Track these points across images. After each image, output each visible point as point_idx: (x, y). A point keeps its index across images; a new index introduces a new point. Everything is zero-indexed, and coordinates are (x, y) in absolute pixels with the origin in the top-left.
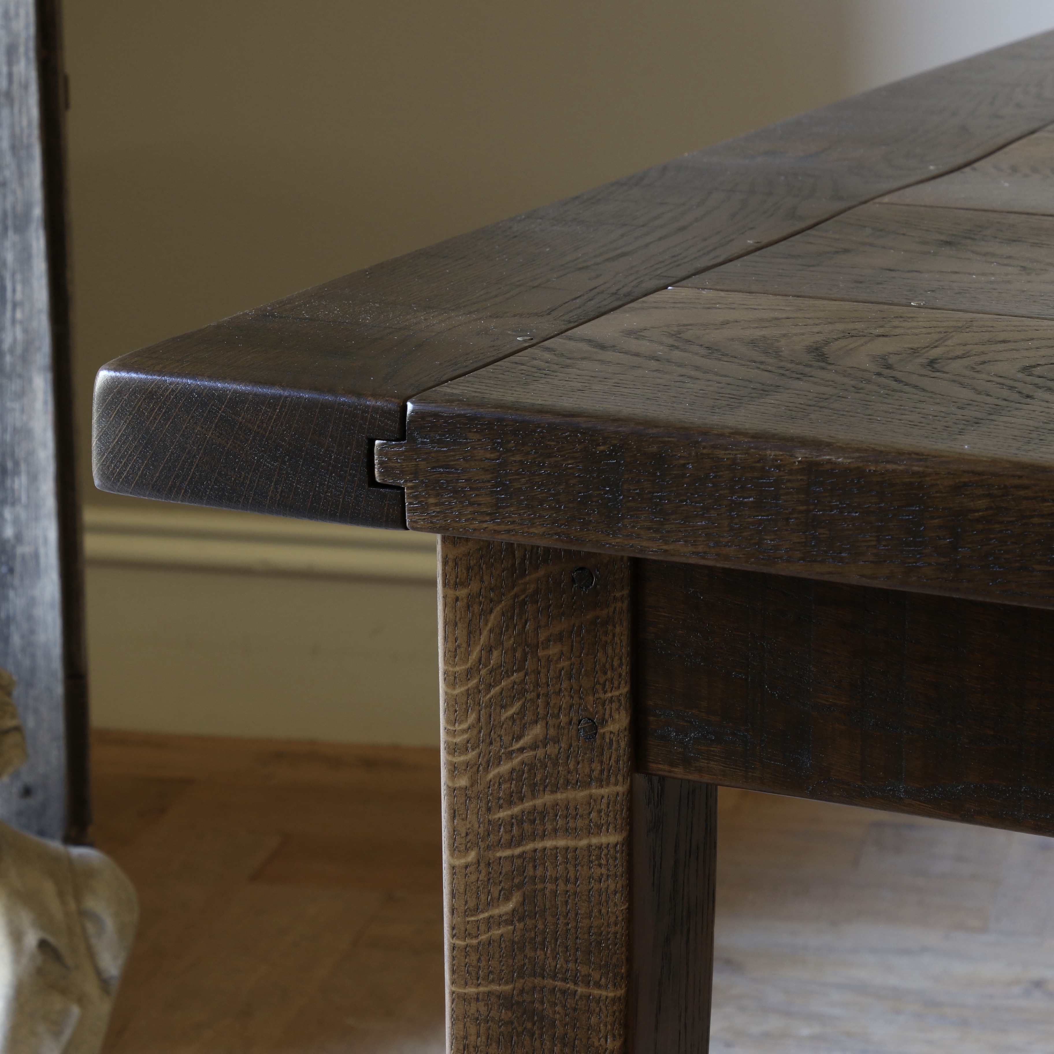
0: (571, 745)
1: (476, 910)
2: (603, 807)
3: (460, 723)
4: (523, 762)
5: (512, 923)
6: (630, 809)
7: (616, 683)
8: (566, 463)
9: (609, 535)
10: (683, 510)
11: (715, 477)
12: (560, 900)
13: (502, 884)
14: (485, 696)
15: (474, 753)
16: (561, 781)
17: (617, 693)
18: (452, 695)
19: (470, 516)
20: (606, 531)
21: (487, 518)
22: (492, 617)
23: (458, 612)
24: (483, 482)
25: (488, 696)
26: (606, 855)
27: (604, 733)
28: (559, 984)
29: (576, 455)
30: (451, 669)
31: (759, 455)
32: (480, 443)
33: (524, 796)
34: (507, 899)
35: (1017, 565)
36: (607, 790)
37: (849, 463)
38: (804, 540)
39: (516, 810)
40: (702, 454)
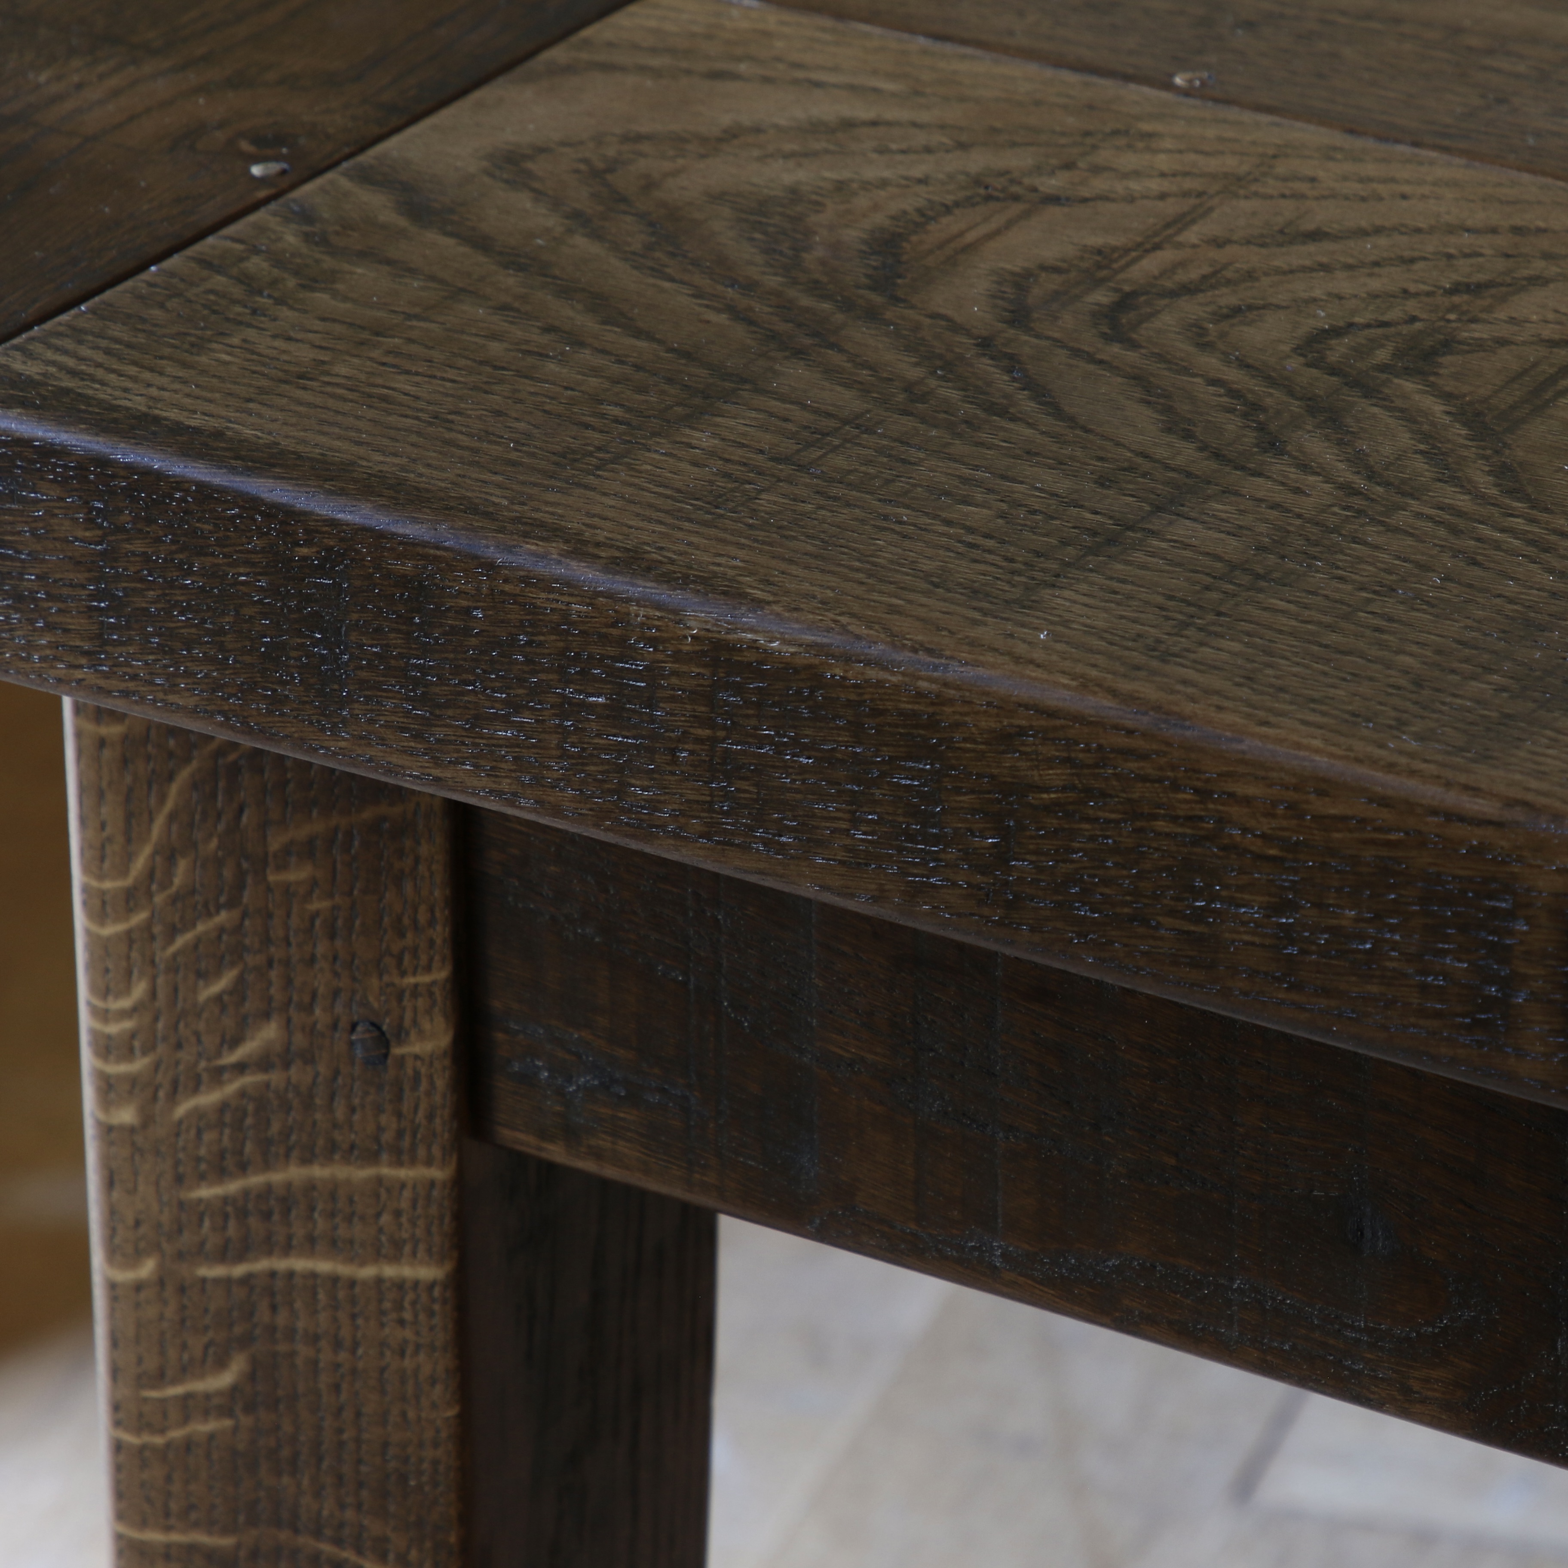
0: (336, 1073)
1: (160, 1378)
2: (404, 1204)
3: (116, 998)
4: (242, 1094)
5: (232, 1415)
6: (459, 1217)
7: (424, 959)
8: (235, 571)
9: (323, 730)
10: (469, 702)
11: (529, 643)
12: (324, 1380)
13: (210, 1333)
14: (164, 948)
15: (146, 1060)
16: (321, 1142)
17: (424, 979)
18: (100, 937)
19: (48, 652)
20: (319, 722)
21: (83, 661)
22: (174, 789)
23: (104, 768)
24: (71, 585)
25: (172, 949)
26: (414, 1303)
27: (403, 1057)
28: (327, 1548)
29: (255, 558)
30: (95, 884)
31: (616, 611)
32: (62, 504)
33: (249, 1162)
34: (221, 1364)
35: (1126, 910)
36: (411, 1173)
37: (792, 654)
38: (708, 798)
39: (233, 1187)
40: (503, 592)
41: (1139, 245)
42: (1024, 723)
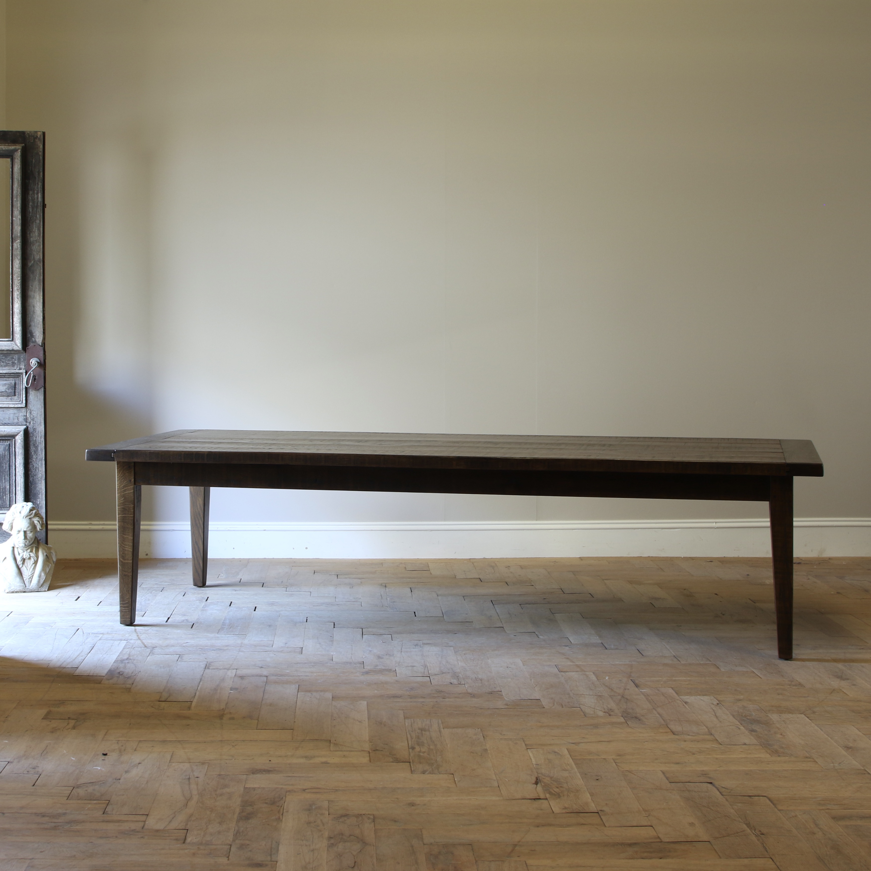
0: (128, 483)
2: (131, 488)
26: (131, 493)
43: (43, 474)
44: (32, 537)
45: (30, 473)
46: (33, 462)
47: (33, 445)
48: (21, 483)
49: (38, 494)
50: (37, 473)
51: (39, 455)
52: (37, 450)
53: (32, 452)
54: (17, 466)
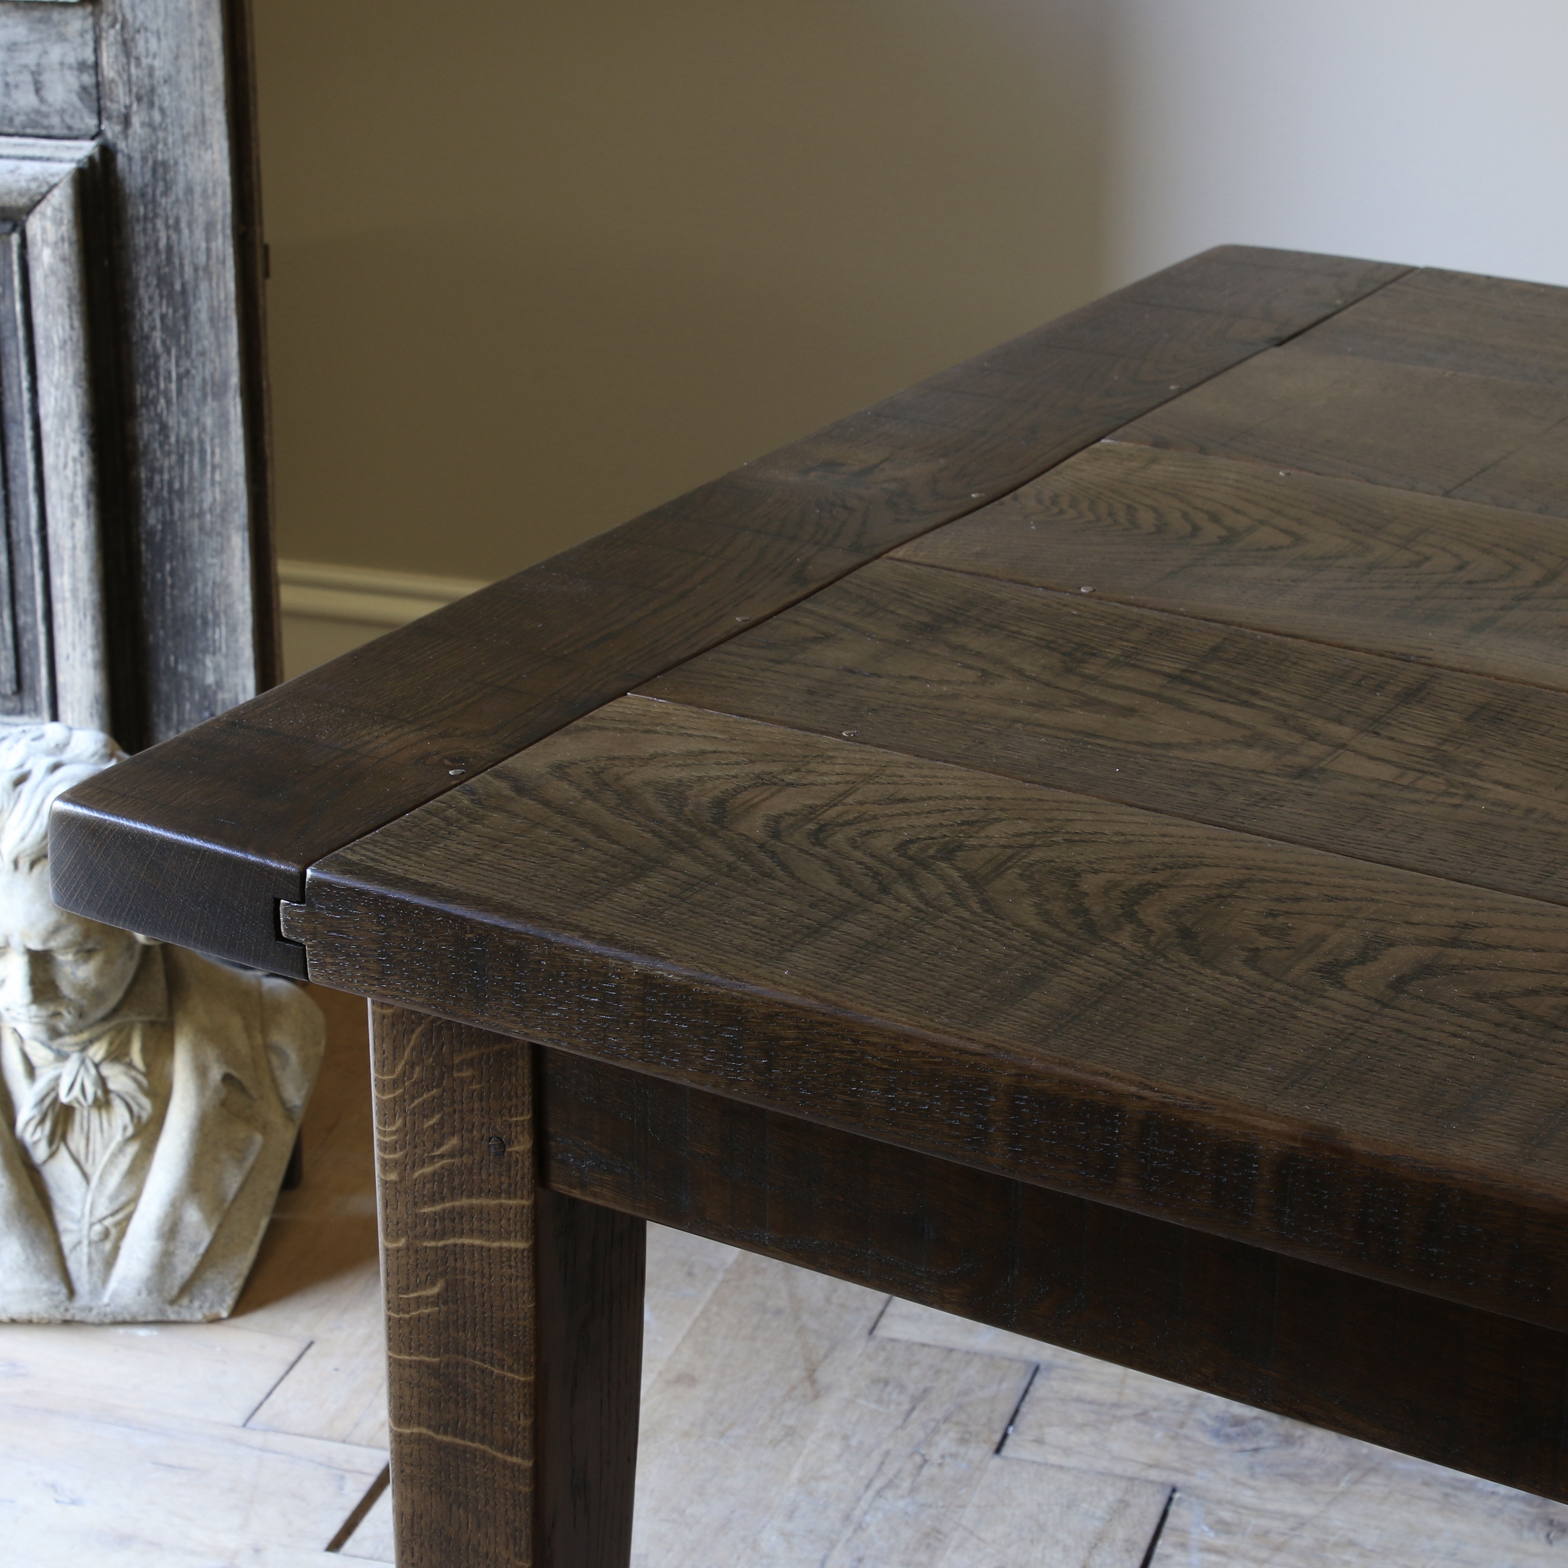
0: (483, 1159)
1: (407, 1289)
2: (512, 1216)
3: (389, 1126)
4: (443, 1167)
5: (438, 1306)
6: (535, 1221)
7: (520, 1110)
8: (440, 944)
9: (477, 1012)
10: (540, 1001)
11: (565, 975)
12: (477, 1291)
13: (429, 1270)
14: (409, 1105)
15: (402, 1153)
16: (476, 1189)
17: (521, 1119)
18: (382, 1100)
19: (361, 979)
20: (475, 1009)
21: (375, 983)
22: (414, 1036)
23: (385, 1028)
24: (371, 950)
25: (413, 1106)
26: (515, 1258)
27: (511, 1152)
28: (478, 1363)
29: (449, 939)
30: (380, 1077)
31: (603, 962)
32: (367, 916)
33: (445, 1197)
34: (433, 1284)
35: (822, 1091)
36: (515, 1202)
37: (679, 980)
38: (642, 1042)
39: (438, 1208)
40: (554, 953)
41: (828, 804)
42: (778, 1010)
43: (233, 486)
44: (94, 983)
45: (143, 474)
46: (162, 401)
47: (155, 282)
48: (74, 548)
49: (205, 622)
50: (191, 479)
51: (202, 354)
52: (186, 318)
53: (153, 328)
54: (47, 426)
